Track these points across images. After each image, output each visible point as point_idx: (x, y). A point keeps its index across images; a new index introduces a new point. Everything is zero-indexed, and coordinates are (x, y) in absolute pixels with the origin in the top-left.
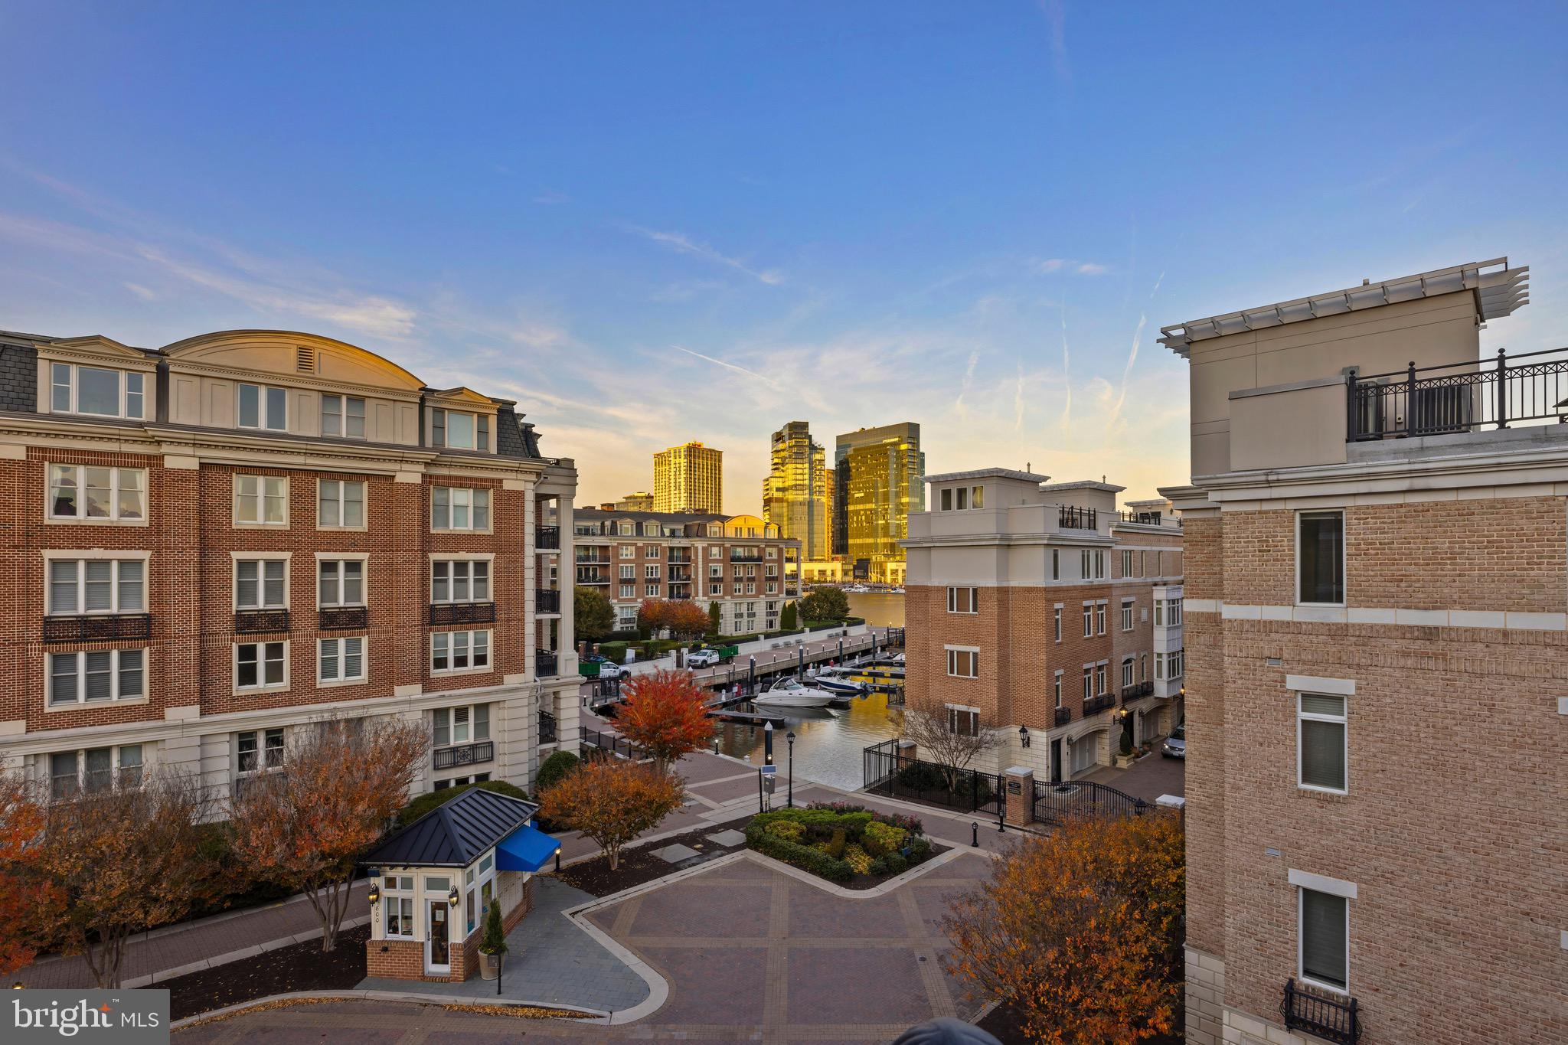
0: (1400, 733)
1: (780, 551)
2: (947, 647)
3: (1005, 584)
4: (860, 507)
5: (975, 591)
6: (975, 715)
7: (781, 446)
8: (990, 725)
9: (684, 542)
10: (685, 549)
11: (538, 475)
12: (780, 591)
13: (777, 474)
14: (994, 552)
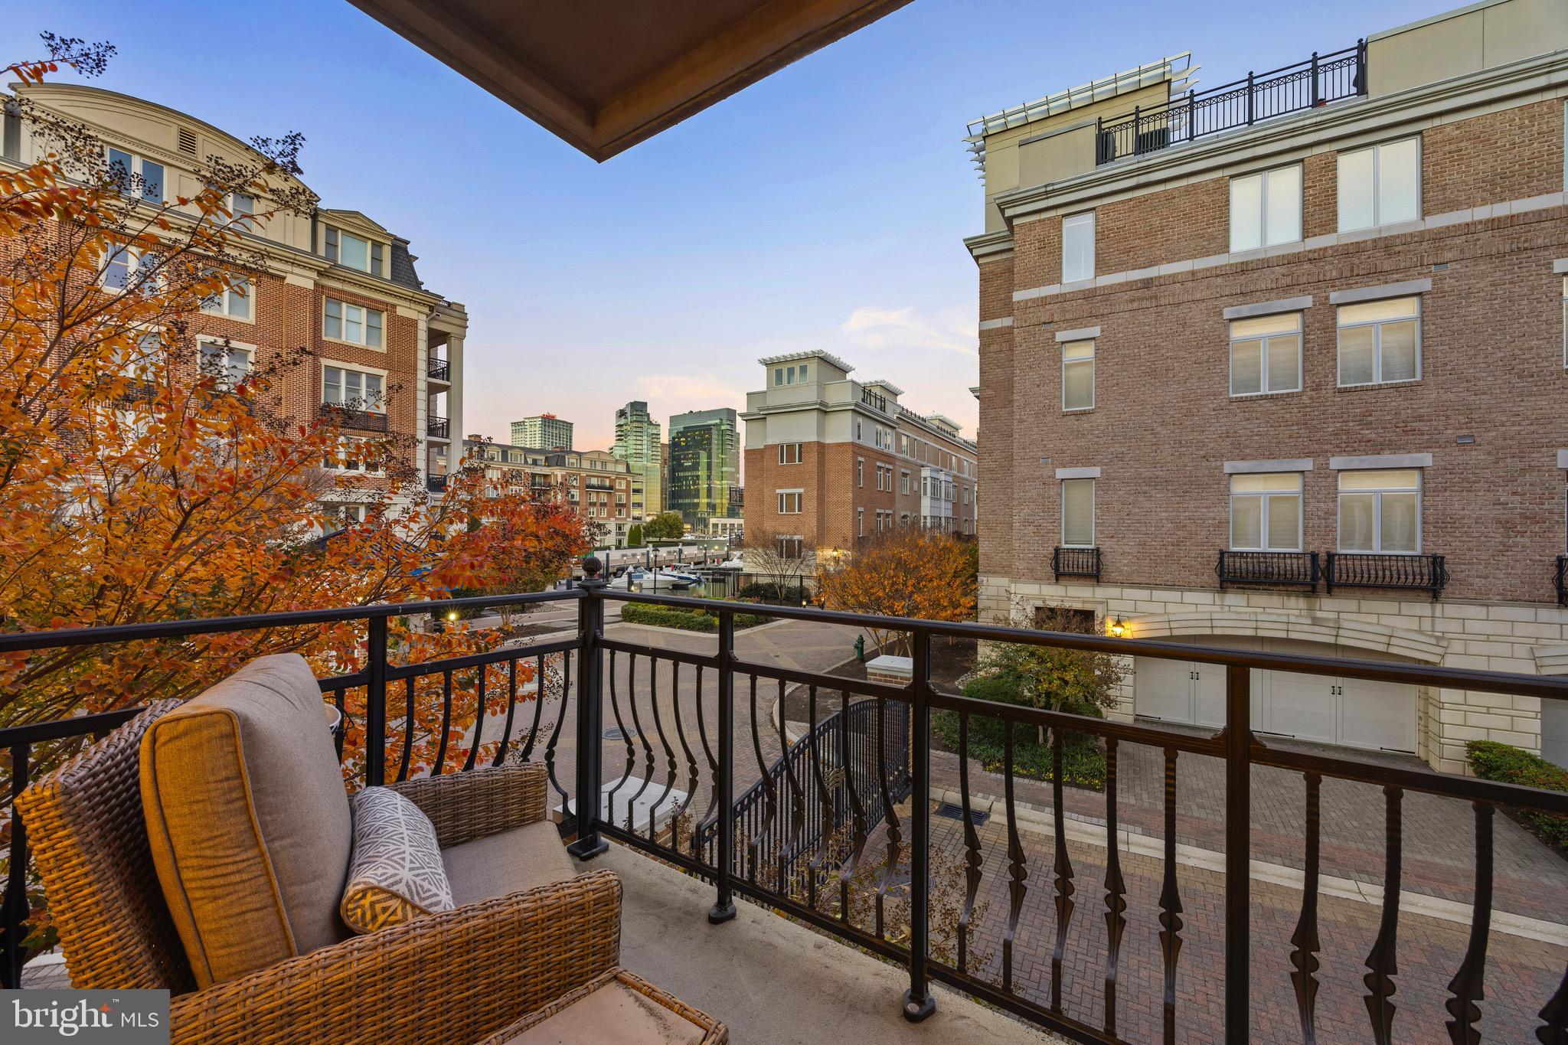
0: (1128, 356)
1: (628, 483)
2: (778, 491)
3: (822, 441)
4: (687, 474)
5: (800, 446)
6: (800, 542)
7: (623, 421)
8: (812, 548)
9: (546, 471)
10: (546, 476)
11: (432, 309)
12: (628, 516)
13: (620, 443)
14: (815, 414)
